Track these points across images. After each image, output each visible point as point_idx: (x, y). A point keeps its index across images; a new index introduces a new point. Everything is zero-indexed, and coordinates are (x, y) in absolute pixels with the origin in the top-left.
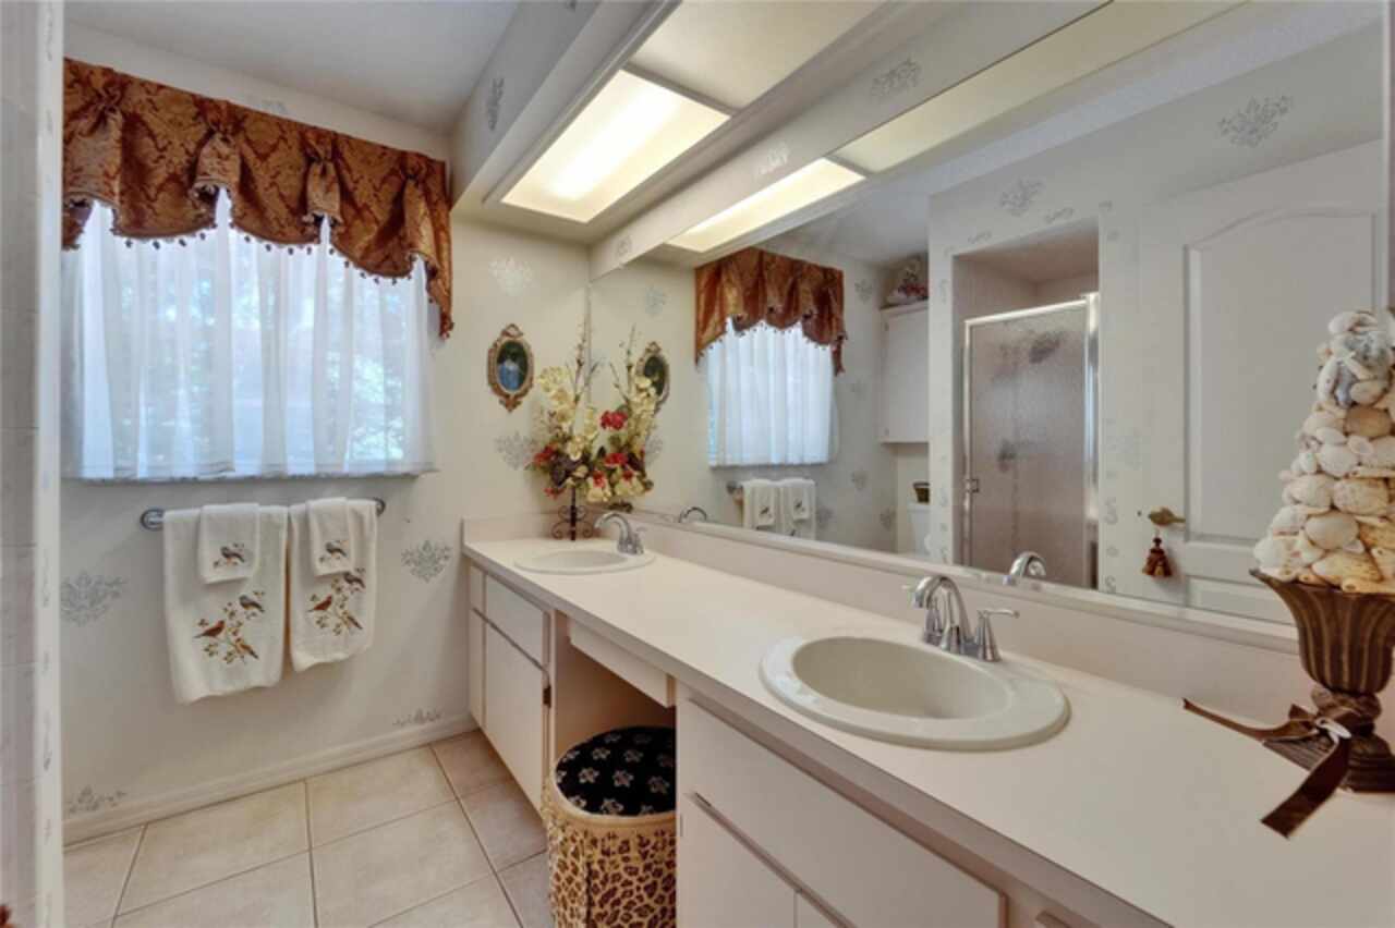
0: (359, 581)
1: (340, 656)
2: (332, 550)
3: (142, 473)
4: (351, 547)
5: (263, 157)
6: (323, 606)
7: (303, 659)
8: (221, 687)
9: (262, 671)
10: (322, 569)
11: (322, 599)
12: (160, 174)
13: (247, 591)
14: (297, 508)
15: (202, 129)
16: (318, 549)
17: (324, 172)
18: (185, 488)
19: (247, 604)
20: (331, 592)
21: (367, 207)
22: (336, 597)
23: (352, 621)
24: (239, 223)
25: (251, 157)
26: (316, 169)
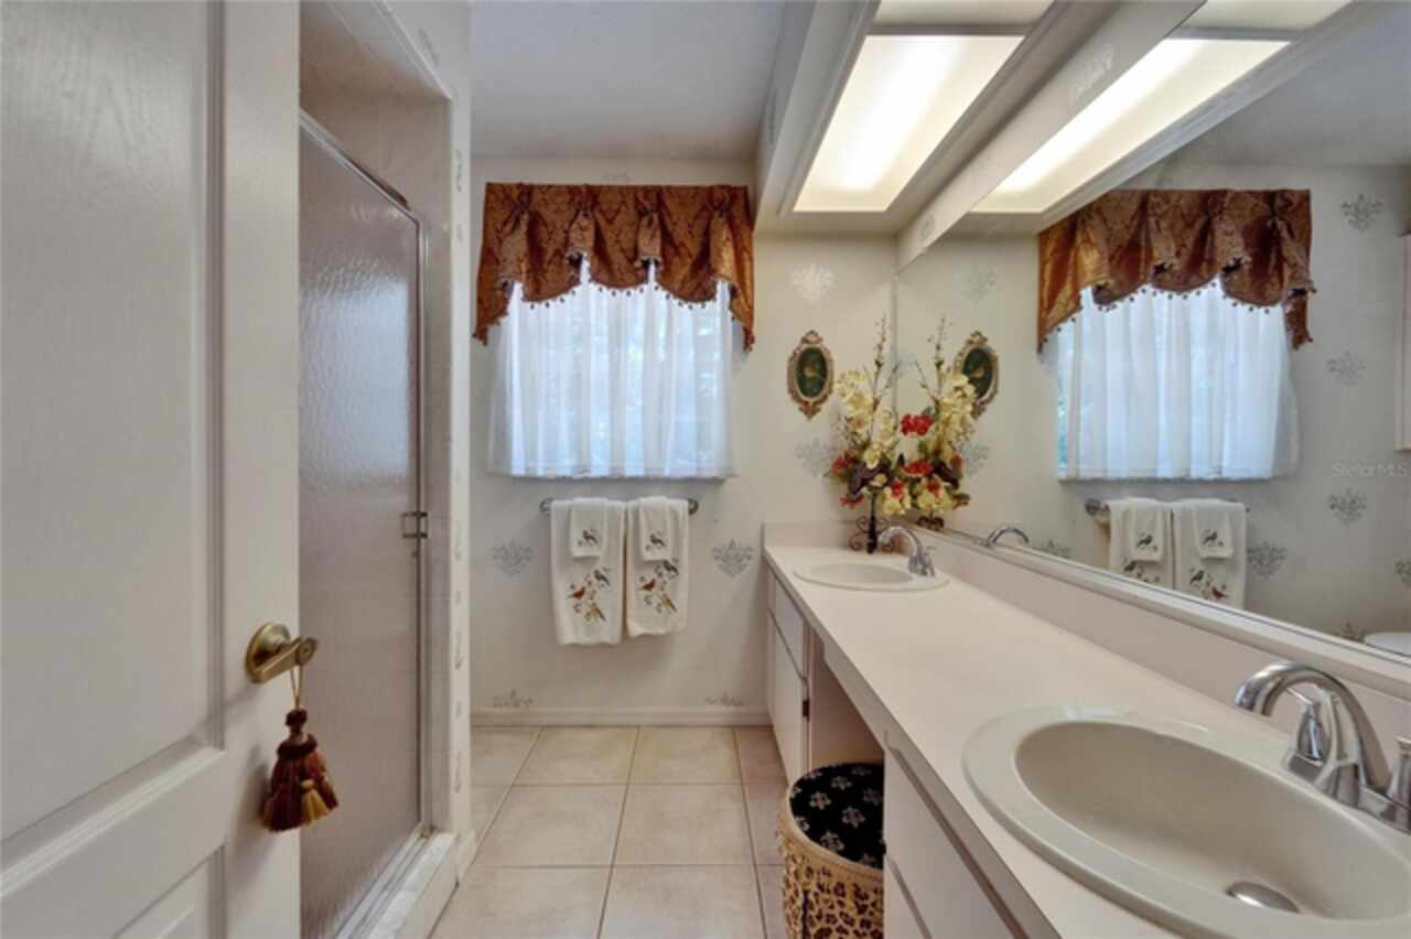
0: (674, 569)
1: (661, 631)
2: (655, 540)
3: (540, 472)
4: (669, 539)
5: (610, 222)
6: (649, 587)
7: (636, 629)
8: (584, 639)
9: (608, 632)
10: (648, 556)
11: (648, 581)
12: (550, 250)
13: (599, 566)
14: (632, 504)
15: (573, 211)
16: (645, 540)
17: (650, 223)
18: (565, 483)
19: (599, 577)
20: (654, 576)
21: (683, 244)
22: (659, 581)
23: (668, 602)
24: (595, 278)
25: (603, 223)
26: (645, 221)
